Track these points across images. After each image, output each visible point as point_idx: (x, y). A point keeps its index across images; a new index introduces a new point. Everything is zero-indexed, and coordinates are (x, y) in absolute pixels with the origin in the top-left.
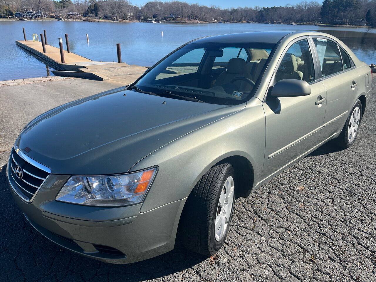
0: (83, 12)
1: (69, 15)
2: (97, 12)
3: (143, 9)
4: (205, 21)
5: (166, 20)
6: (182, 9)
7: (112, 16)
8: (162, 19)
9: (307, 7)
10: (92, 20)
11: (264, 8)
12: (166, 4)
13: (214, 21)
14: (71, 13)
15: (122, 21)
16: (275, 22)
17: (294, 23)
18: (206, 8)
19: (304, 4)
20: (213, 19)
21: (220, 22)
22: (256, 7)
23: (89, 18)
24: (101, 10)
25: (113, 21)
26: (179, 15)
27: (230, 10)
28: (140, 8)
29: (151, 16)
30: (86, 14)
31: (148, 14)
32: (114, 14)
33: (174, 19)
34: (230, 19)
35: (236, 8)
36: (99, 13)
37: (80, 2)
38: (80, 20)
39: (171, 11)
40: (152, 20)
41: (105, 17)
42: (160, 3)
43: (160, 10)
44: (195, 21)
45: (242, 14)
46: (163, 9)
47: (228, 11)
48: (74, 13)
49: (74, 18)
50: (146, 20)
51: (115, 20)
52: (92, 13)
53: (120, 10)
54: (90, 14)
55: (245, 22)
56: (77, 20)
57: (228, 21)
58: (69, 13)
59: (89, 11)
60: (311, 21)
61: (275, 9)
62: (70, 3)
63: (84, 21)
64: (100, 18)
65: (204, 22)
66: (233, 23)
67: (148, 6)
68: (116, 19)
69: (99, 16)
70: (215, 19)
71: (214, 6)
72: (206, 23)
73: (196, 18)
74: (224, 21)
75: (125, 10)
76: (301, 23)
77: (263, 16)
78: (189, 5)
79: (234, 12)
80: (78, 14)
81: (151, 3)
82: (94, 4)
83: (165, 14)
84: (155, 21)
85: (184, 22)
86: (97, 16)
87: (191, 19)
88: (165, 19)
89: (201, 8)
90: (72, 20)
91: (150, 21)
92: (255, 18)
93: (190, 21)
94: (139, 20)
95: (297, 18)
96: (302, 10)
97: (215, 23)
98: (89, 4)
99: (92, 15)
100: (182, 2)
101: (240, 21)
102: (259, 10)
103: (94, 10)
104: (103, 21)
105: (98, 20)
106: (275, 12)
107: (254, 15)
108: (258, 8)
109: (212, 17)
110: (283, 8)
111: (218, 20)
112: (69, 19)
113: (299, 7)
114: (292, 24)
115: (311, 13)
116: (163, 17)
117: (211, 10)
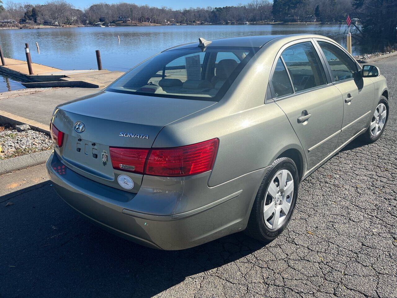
0: (19, 19)
1: (3, 23)
2: (36, 18)
3: (87, 12)
4: (157, 23)
5: (115, 23)
6: (132, 11)
7: (53, 21)
8: (111, 23)
9: (258, 6)
10: (31, 27)
11: (216, 8)
12: (113, 6)
13: (167, 22)
14: (6, 21)
15: (65, 26)
16: (229, 22)
17: (247, 22)
18: (157, 9)
19: (255, 3)
20: (166, 21)
21: (173, 24)
22: (208, 7)
23: (27, 25)
24: (39, 15)
25: (55, 27)
26: (128, 17)
27: (182, 11)
28: (84, 12)
29: (98, 20)
30: (23, 21)
31: (94, 18)
32: (55, 19)
33: (123, 22)
34: (183, 21)
35: (188, 9)
36: (38, 18)
37: (14, 8)
38: (17, 28)
39: (119, 13)
40: (99, 24)
41: (46, 23)
42: (107, 5)
43: (107, 13)
44: (147, 23)
45: (195, 15)
46: (110, 12)
47: (181, 12)
48: (9, 20)
49: (9, 26)
50: (92, 24)
51: (57, 26)
52: (31, 20)
53: (62, 15)
54: (27, 21)
55: (199, 22)
56: (13, 28)
57: (181, 23)
58: (3, 21)
59: (27, 17)
60: (264, 20)
61: (227, 9)
62: (3, 9)
63: (21, 28)
64: (39, 24)
65: (157, 25)
66: (187, 24)
67: (94, 9)
68: (58, 24)
69: (38, 22)
70: (167, 21)
71: (164, 7)
72: (159, 25)
73: (148, 19)
74: (178, 23)
75: (67, 14)
76: (255, 23)
77: (216, 16)
78: (139, 6)
79: (186, 12)
80: (14, 21)
81: (96, 6)
82: (31, 9)
83: (113, 17)
84: (103, 25)
85: (135, 24)
86: (35, 22)
87: (143, 21)
88: (113, 22)
89: (152, 10)
90: (7, 28)
91: (97, 25)
92: (208, 19)
93: (142, 24)
94: (84, 24)
95: (250, 17)
96: (254, 9)
97: (168, 24)
98: (25, 10)
99: (30, 21)
100: (131, 4)
101: (194, 22)
102: (212, 11)
103: (32, 16)
104: (44, 27)
105: (37, 27)
106: (228, 12)
107: (207, 15)
108: (210, 9)
109: (164, 18)
110: (235, 8)
111: (171, 22)
112: (3, 27)
113: (250, 5)
114: (246, 24)
115: (262, 12)
116: (111, 19)
117: (163, 11)
